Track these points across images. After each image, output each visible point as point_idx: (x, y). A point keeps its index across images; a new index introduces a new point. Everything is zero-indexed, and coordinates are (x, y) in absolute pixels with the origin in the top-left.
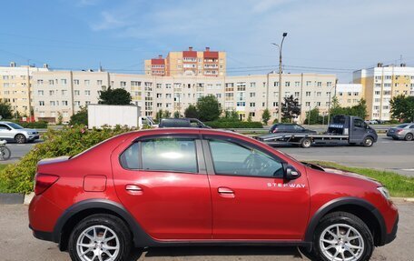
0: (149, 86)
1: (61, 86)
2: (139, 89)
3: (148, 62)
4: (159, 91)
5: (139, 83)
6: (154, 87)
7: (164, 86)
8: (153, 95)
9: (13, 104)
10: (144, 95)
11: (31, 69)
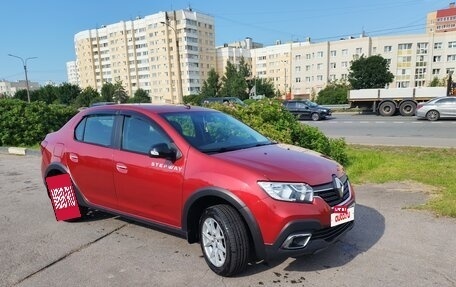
0: (423, 48)
1: (318, 59)
2: (409, 52)
3: (433, 16)
4: (437, 53)
5: (410, 45)
6: (430, 48)
7: (445, 46)
8: (428, 59)
9: (275, 83)
10: (416, 59)
11: (294, 44)
